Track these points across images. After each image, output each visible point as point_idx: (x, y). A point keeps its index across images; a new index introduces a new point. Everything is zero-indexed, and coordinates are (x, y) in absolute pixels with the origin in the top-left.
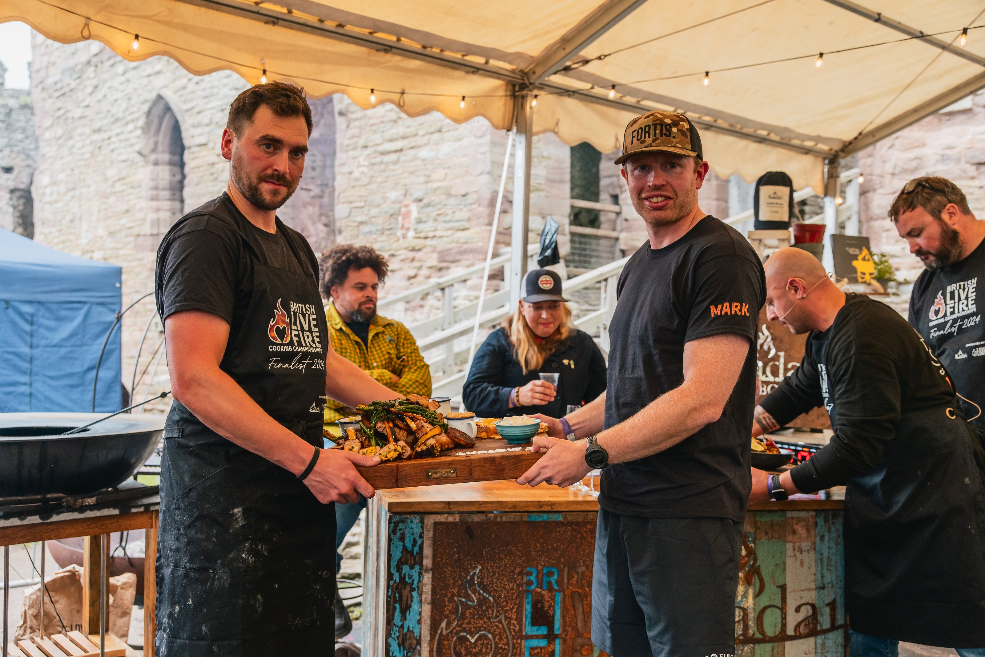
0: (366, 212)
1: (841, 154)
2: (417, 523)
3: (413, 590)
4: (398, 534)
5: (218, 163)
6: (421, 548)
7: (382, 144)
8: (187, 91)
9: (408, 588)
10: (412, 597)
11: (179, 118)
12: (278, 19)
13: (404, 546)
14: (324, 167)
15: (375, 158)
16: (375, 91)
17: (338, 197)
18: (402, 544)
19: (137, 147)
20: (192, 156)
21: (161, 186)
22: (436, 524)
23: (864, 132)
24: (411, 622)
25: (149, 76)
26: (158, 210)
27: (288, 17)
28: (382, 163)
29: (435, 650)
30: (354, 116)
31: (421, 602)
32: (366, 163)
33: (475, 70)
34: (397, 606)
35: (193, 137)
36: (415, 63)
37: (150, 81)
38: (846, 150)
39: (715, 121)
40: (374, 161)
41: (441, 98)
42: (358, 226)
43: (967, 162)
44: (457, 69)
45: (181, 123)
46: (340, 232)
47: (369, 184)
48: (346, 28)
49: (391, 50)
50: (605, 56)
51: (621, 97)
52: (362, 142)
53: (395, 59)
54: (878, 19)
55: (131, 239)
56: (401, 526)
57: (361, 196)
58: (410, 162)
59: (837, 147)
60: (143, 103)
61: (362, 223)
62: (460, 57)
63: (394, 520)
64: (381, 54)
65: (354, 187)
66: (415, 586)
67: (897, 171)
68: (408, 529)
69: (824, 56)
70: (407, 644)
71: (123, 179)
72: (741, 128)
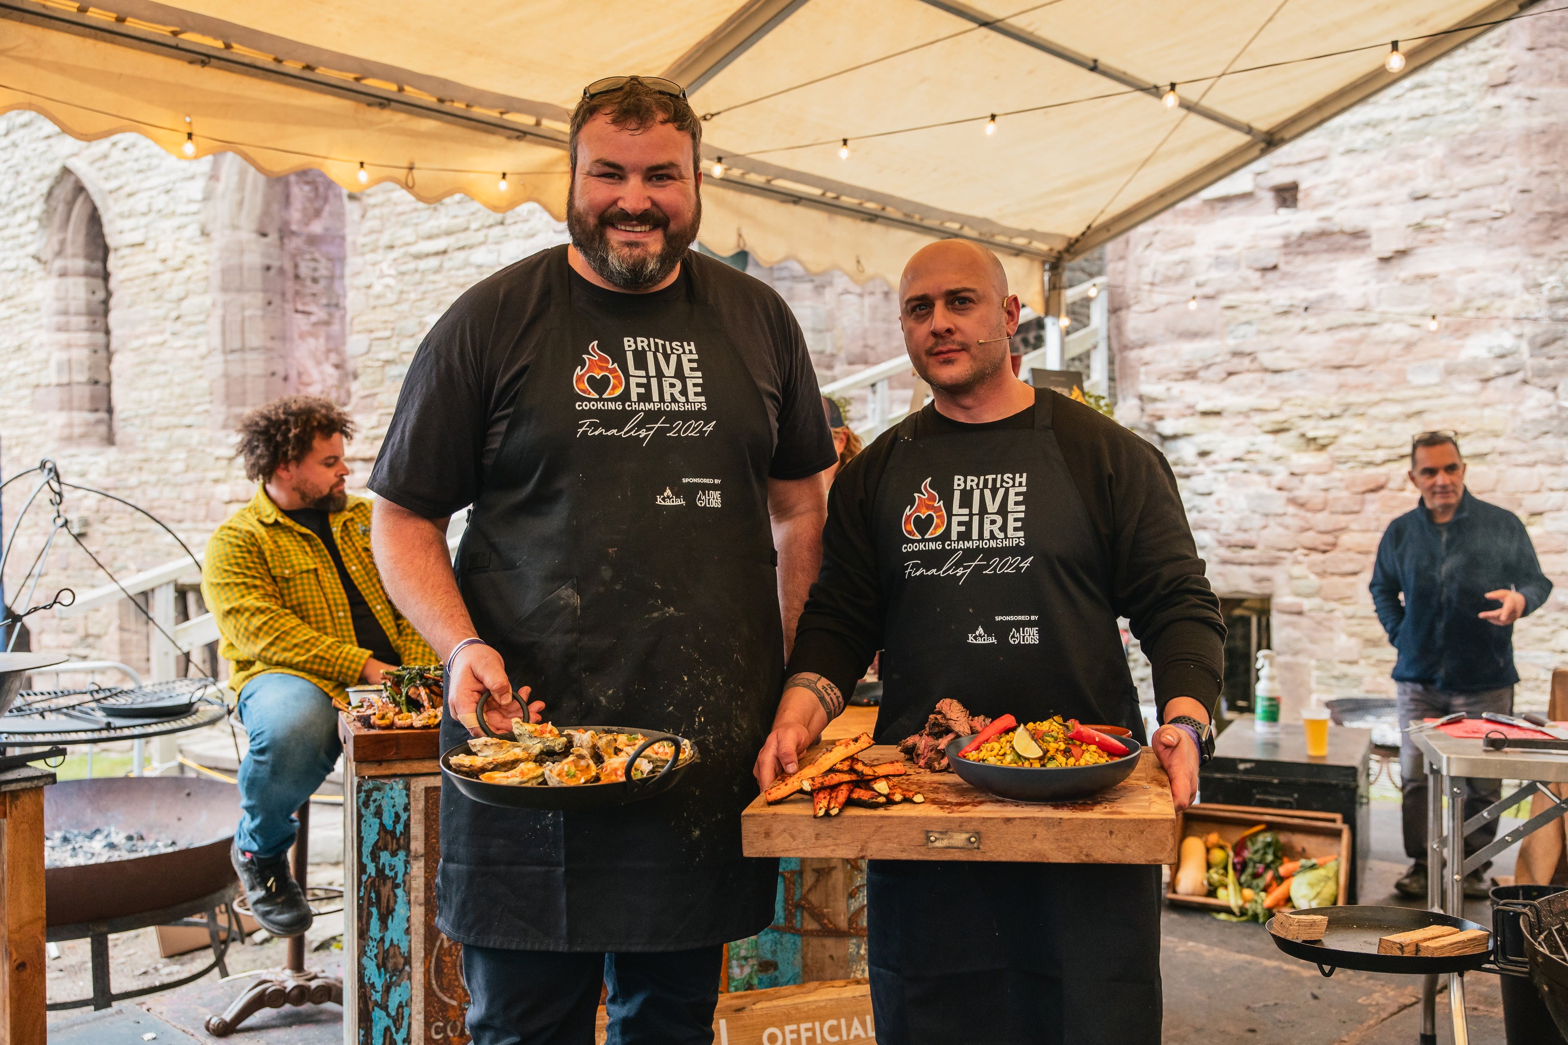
0: (394, 345)
1: (1066, 256)
2: (400, 790)
3: (397, 886)
4: (372, 807)
5: (162, 273)
6: (407, 826)
7: (416, 242)
8: (109, 162)
9: (389, 884)
10: (396, 896)
11: (99, 204)
12: (209, 56)
13: (382, 824)
14: (331, 278)
15: (405, 263)
16: (365, 166)
17: (351, 324)
18: (378, 821)
19: (32, 249)
20: (121, 263)
21: (72, 309)
22: (427, 790)
23: (1094, 225)
24: (395, 932)
25: (48, 137)
26: (69, 346)
27: (225, 54)
28: (416, 271)
29: (432, 970)
30: (372, 201)
31: (409, 902)
32: (392, 272)
33: (521, 134)
34: (374, 910)
35: (121, 232)
36: (428, 124)
37: (50, 146)
38: (1072, 250)
39: (883, 209)
40: (403, 268)
41: (472, 176)
42: (383, 367)
43: (1249, 267)
44: (493, 133)
45: (101, 210)
46: (355, 376)
47: (397, 303)
48: (317, 71)
49: (389, 105)
50: (712, 115)
51: (743, 174)
52: (385, 239)
53: (398, 118)
54: (1094, 67)
55: (26, 392)
56: (375, 795)
57: (385, 322)
58: (458, 269)
59: (1060, 246)
60: (40, 180)
61: (388, 362)
62: (498, 115)
63: (365, 787)
64: (375, 110)
65: (374, 308)
66: (399, 880)
67: (1157, 280)
68: (386, 800)
69: (997, 119)
70: (390, 965)
71: (10, 298)
72: (921, 219)
